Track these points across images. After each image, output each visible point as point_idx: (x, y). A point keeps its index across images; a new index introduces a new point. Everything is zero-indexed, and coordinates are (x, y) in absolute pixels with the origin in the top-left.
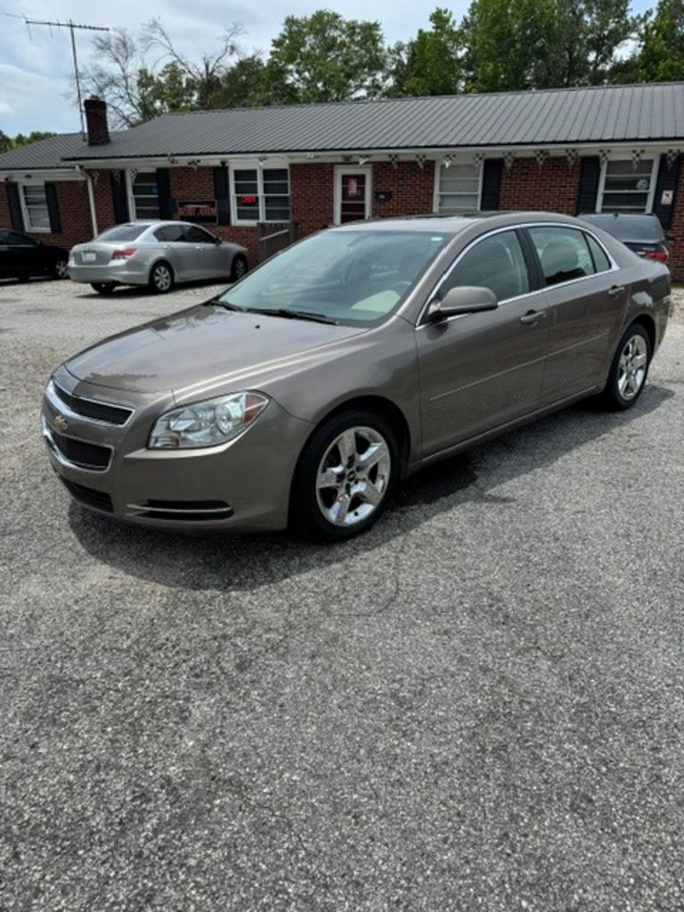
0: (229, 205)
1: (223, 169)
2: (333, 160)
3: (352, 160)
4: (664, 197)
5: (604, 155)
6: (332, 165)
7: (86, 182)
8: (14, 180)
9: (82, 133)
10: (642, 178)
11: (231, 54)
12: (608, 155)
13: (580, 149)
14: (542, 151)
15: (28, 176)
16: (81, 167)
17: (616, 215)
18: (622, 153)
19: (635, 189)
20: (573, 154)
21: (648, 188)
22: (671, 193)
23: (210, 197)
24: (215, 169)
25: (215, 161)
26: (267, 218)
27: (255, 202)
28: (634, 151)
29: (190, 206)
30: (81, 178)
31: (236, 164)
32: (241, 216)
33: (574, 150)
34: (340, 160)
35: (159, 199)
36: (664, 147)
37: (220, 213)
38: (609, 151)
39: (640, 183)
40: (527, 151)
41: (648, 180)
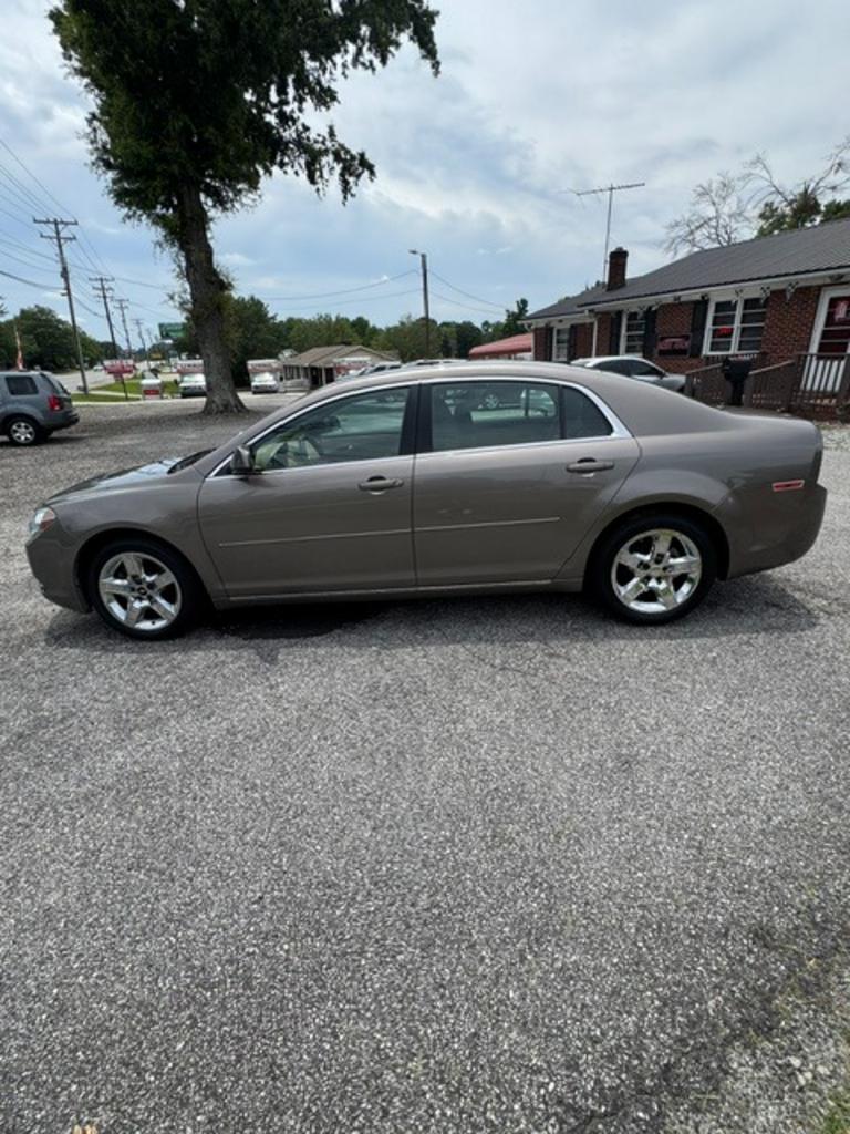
0: (703, 336)
1: (704, 302)
2: (820, 282)
3: (843, 280)
6: (819, 288)
7: (592, 324)
8: (552, 325)
9: (604, 283)
11: (836, 171)
15: (561, 321)
16: (590, 311)
23: (686, 331)
24: (696, 303)
25: (695, 295)
26: (712, 350)
27: (729, 334)
29: (667, 341)
30: (588, 321)
31: (718, 295)
32: (714, 347)
34: (828, 281)
35: (644, 336)
37: (692, 346)
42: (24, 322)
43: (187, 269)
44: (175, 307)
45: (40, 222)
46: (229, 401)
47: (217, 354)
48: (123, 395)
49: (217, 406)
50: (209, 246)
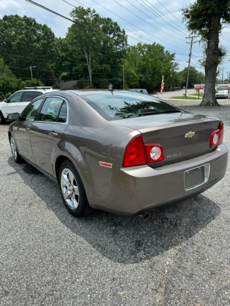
42: (185, 72)
43: (207, 49)
44: (200, 64)
45: (188, 38)
46: (210, 101)
47: (210, 82)
48: (197, 97)
49: (205, 103)
50: (218, 39)
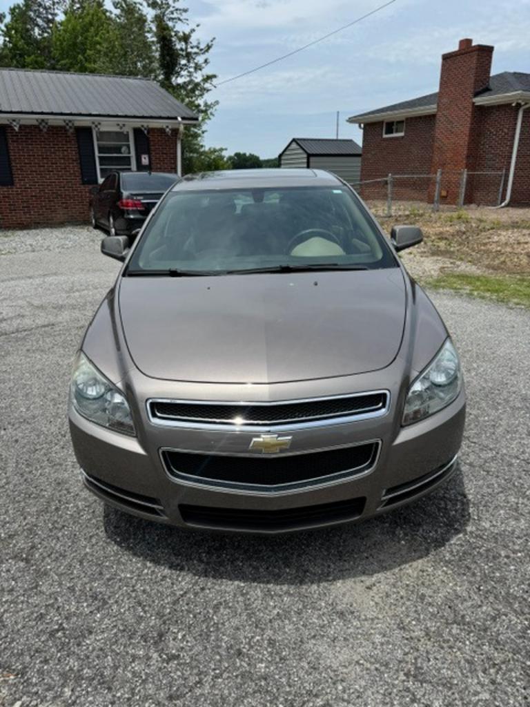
4: (143, 160)
5: (96, 126)
10: (124, 145)
12: (99, 126)
13: (74, 120)
14: (43, 120)
17: (150, 174)
18: (108, 126)
19: (121, 153)
20: (70, 124)
21: (129, 153)
22: (146, 156)
28: (118, 125)
33: (70, 121)
36: (138, 123)
38: (99, 124)
39: (123, 149)
40: (31, 120)
41: (128, 147)
